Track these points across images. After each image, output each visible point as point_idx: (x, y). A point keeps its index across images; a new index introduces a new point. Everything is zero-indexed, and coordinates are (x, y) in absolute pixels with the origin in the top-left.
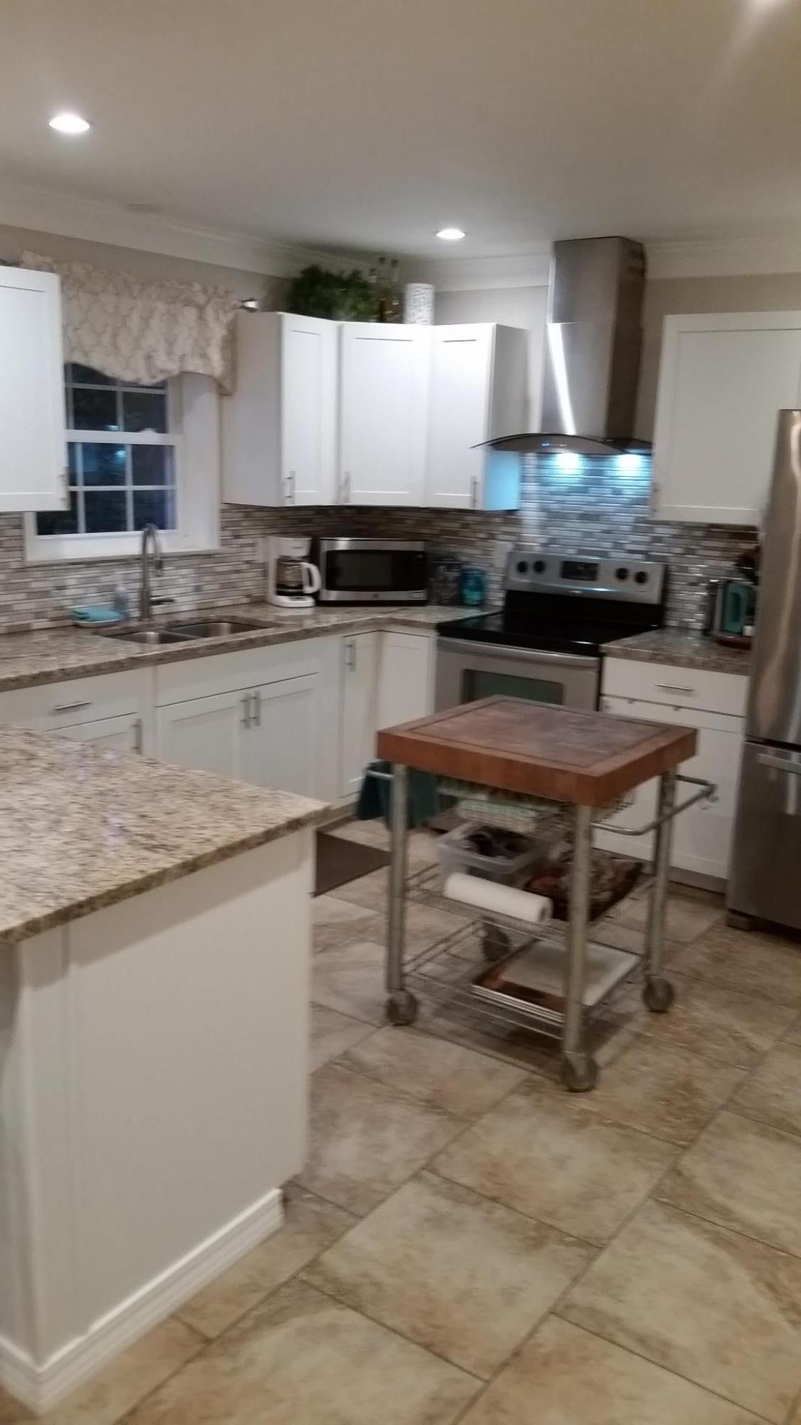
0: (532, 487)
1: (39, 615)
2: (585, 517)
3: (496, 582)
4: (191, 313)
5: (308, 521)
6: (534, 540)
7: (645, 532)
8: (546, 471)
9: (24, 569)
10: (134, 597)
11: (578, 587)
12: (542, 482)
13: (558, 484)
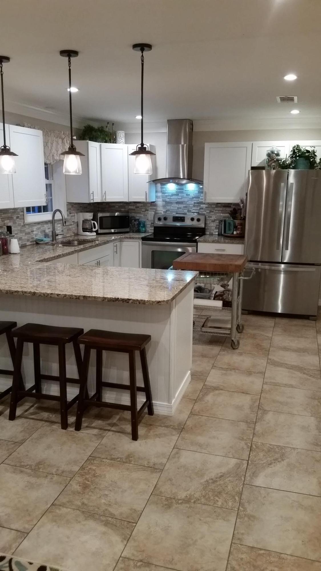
0: (160, 194)
1: (28, 240)
2: (178, 203)
3: (149, 225)
4: (60, 141)
5: (86, 208)
6: (161, 211)
7: (198, 206)
8: (165, 189)
9: (24, 225)
10: (51, 234)
11: (178, 224)
12: (163, 193)
13: (168, 193)
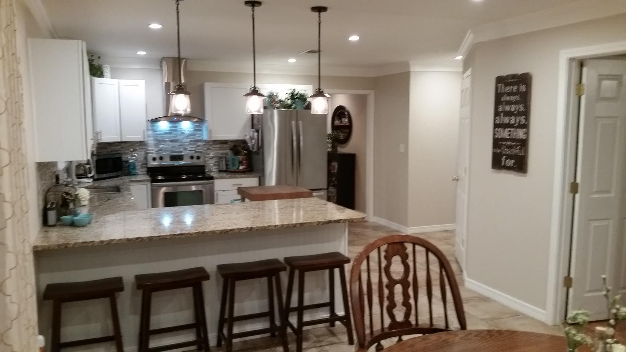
0: (150, 133)
6: (153, 150)
7: (194, 144)
8: (155, 127)
11: (178, 163)
12: (154, 131)
13: (161, 131)
